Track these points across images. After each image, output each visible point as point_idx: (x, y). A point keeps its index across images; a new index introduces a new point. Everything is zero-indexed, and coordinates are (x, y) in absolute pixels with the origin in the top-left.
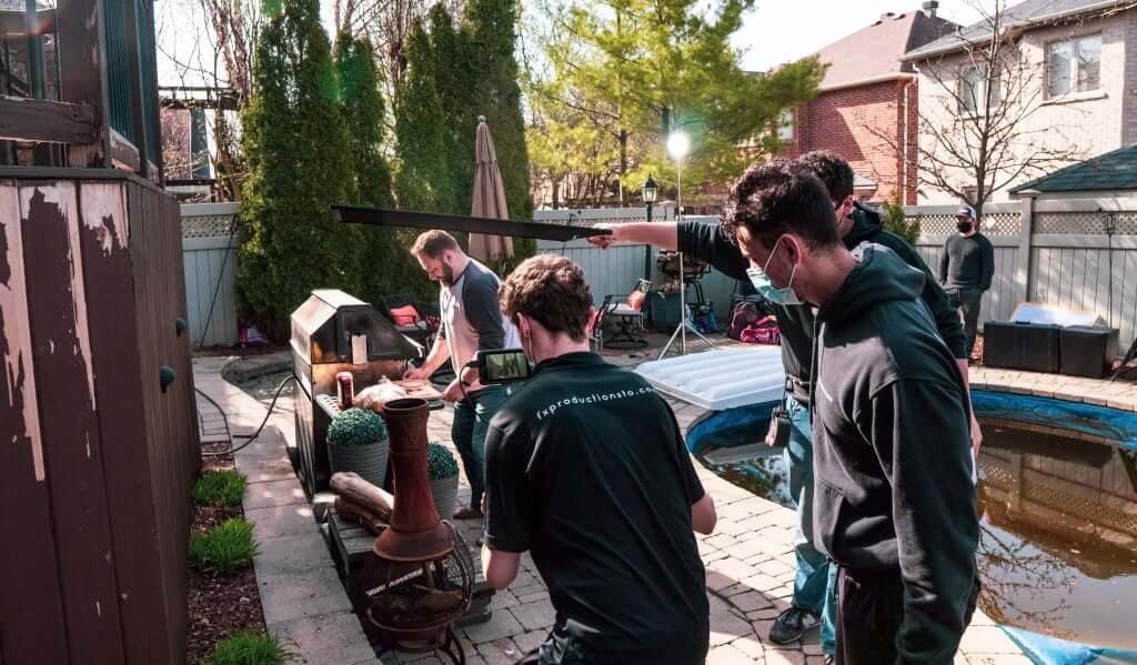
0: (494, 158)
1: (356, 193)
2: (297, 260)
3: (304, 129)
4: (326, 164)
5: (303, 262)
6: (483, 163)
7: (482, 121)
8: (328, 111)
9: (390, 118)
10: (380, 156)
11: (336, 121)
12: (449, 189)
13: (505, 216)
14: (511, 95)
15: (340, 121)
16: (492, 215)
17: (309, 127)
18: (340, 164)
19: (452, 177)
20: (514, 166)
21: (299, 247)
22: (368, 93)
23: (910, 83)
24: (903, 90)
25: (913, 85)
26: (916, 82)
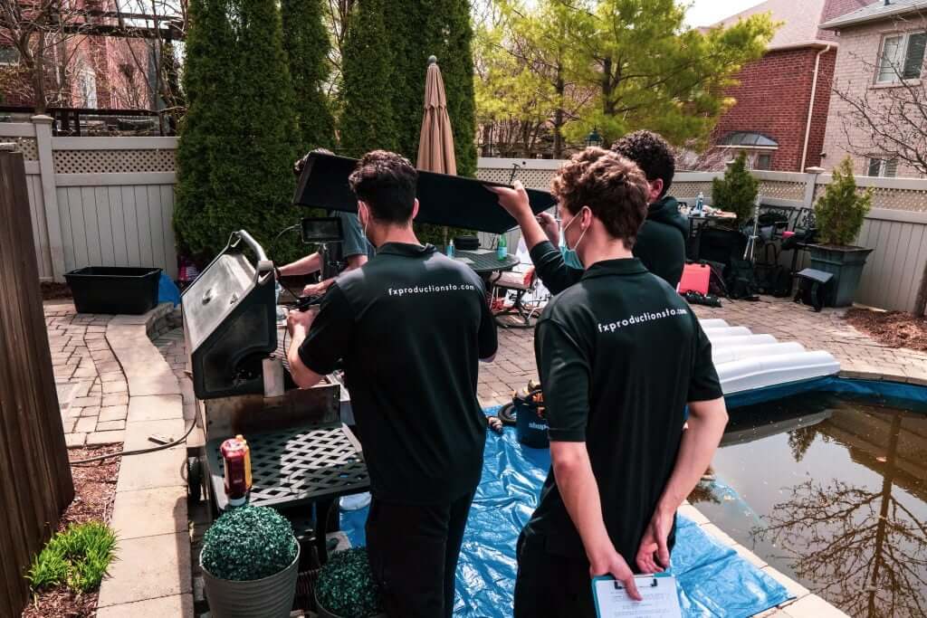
0: (444, 103)
1: (297, 133)
2: (234, 202)
3: (243, 62)
4: (266, 101)
5: (240, 204)
6: (432, 108)
7: (432, 61)
8: (270, 44)
9: (335, 55)
10: (323, 95)
11: (276, 56)
12: (393, 133)
13: (453, 172)
14: (463, 36)
15: (281, 55)
16: (439, 170)
17: (248, 60)
18: (281, 101)
19: (396, 120)
20: (461, 112)
21: (237, 188)
22: (313, 26)
23: (824, 51)
24: (815, 58)
25: (826, 53)
26: (830, 50)
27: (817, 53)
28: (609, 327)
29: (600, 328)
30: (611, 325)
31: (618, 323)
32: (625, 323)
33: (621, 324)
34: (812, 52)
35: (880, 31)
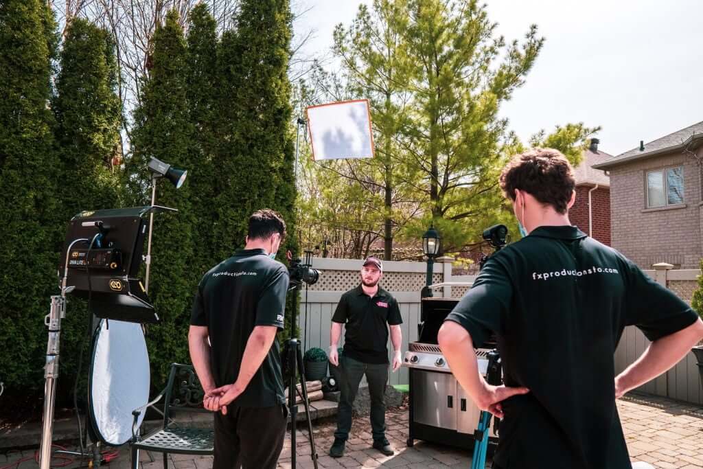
23: (593, 189)
24: (588, 194)
25: (595, 190)
26: (598, 188)
27: (589, 190)
28: (542, 276)
29: (534, 276)
30: (544, 275)
31: (551, 273)
32: (557, 274)
33: (553, 274)
34: (585, 190)
35: (642, 167)
